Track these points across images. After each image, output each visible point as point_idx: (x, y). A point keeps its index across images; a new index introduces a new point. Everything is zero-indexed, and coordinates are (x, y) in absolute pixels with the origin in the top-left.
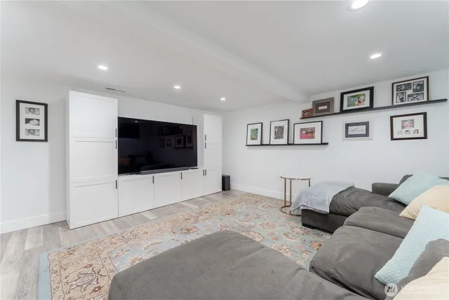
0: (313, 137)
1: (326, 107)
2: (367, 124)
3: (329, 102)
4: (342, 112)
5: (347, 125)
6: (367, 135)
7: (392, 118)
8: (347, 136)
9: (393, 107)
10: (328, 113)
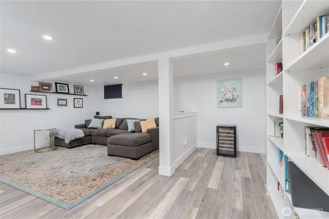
0: (41, 105)
1: (48, 88)
2: (66, 100)
3: (49, 85)
4: (57, 92)
5: (59, 100)
6: (66, 105)
7: (74, 99)
8: (58, 105)
9: (75, 94)
10: (50, 92)
